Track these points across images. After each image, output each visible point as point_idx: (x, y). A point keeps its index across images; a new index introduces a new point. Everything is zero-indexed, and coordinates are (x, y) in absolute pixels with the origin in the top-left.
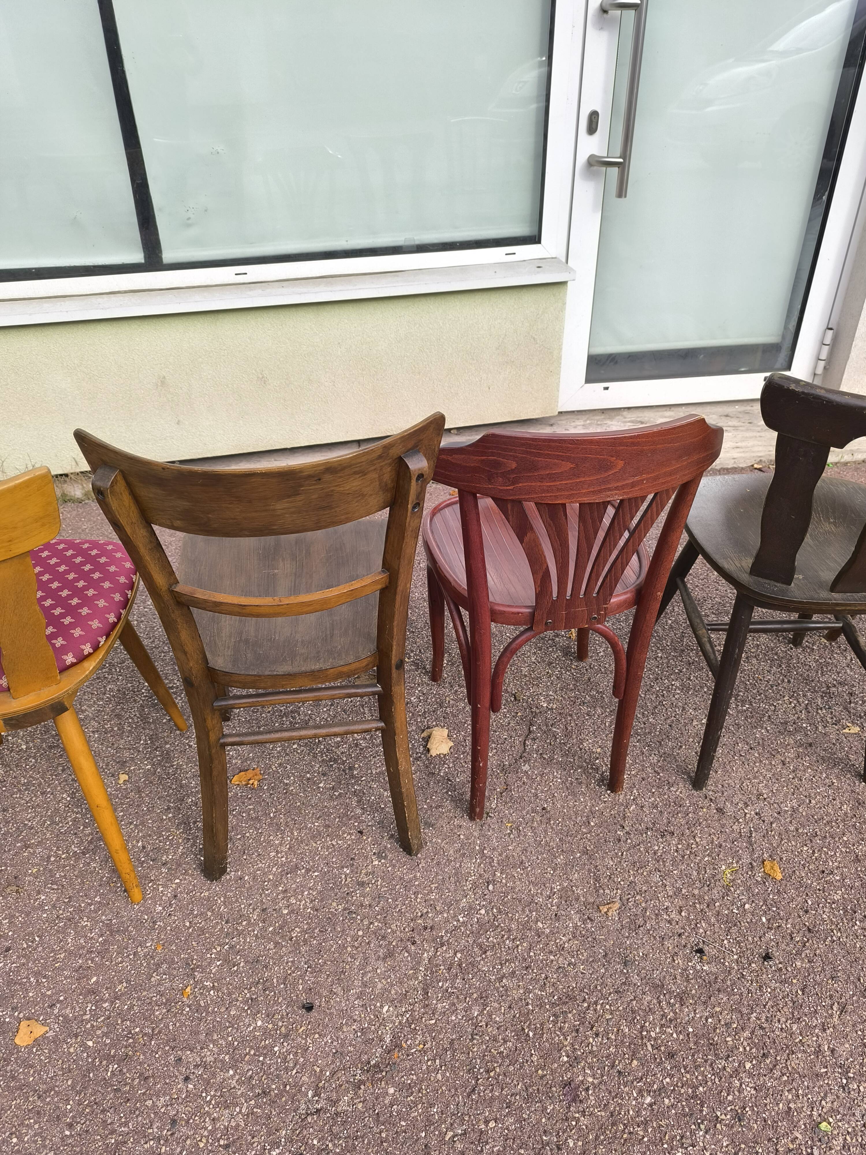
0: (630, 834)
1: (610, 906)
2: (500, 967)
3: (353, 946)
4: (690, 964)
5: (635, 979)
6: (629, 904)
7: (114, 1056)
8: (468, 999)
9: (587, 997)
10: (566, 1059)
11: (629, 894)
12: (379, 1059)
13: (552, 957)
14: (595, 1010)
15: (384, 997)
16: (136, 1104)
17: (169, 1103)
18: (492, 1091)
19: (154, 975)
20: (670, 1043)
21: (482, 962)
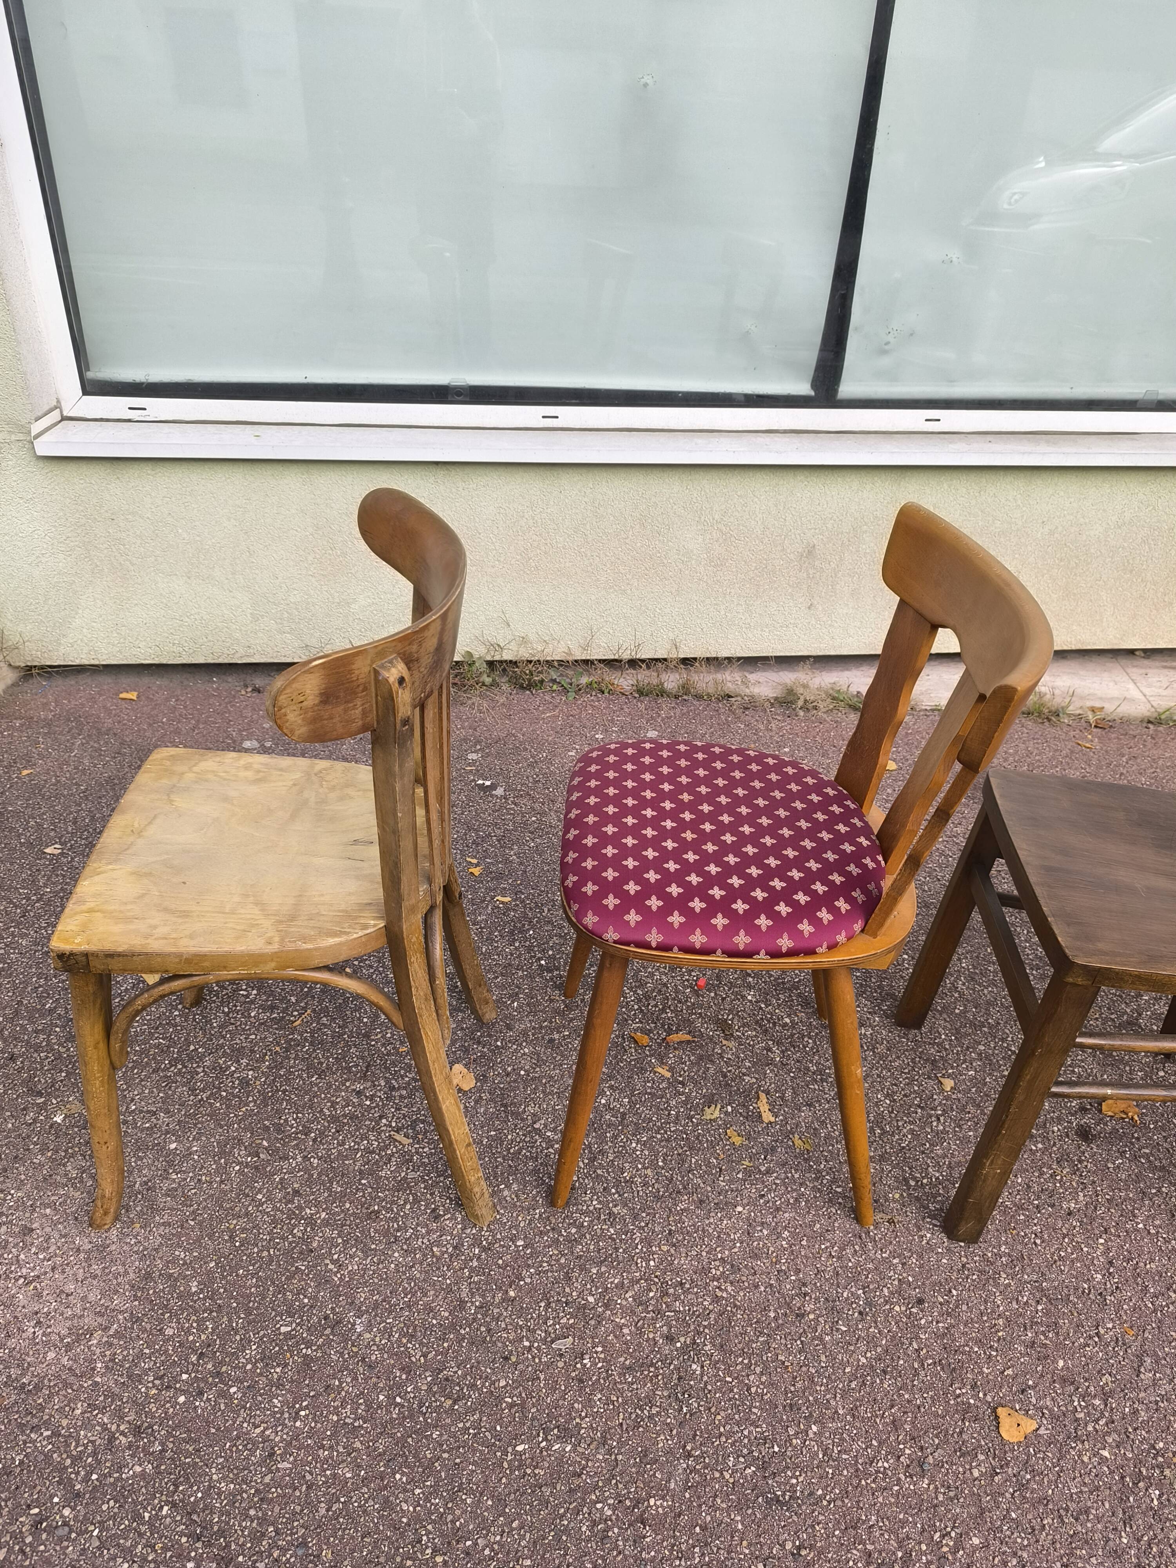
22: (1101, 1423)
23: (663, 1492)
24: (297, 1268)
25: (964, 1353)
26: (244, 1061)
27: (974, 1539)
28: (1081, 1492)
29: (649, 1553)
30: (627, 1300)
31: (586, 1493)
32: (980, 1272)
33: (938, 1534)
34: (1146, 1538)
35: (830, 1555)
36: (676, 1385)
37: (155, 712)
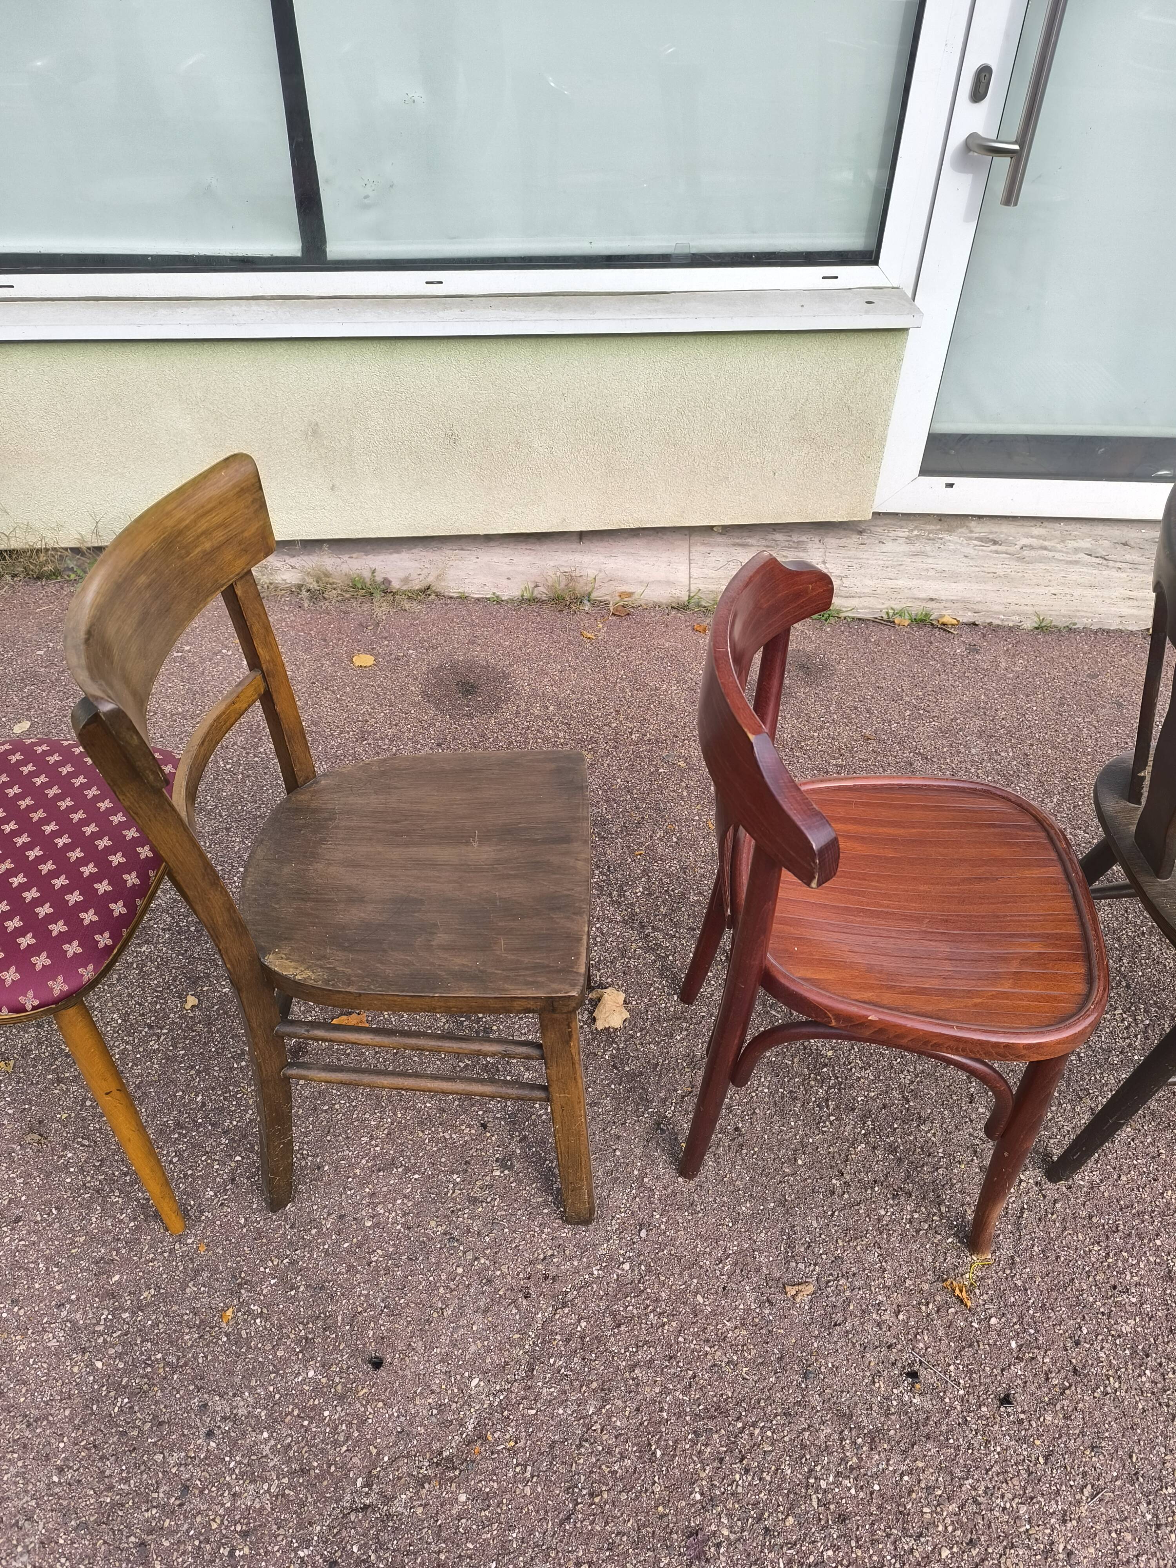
0: (849, 1185)
1: (800, 1287)
2: (634, 1350)
3: (447, 1287)
4: (895, 1391)
5: (815, 1400)
6: (828, 1289)
7: (125, 1387)
8: (584, 1388)
9: (743, 1414)
10: (698, 1497)
11: (831, 1274)
12: (455, 1451)
13: (707, 1349)
14: (752, 1435)
15: (475, 1366)
16: (143, 1456)
17: (183, 1462)
18: (592, 1522)
19: (190, 1285)
20: (844, 1501)
21: (612, 1339)
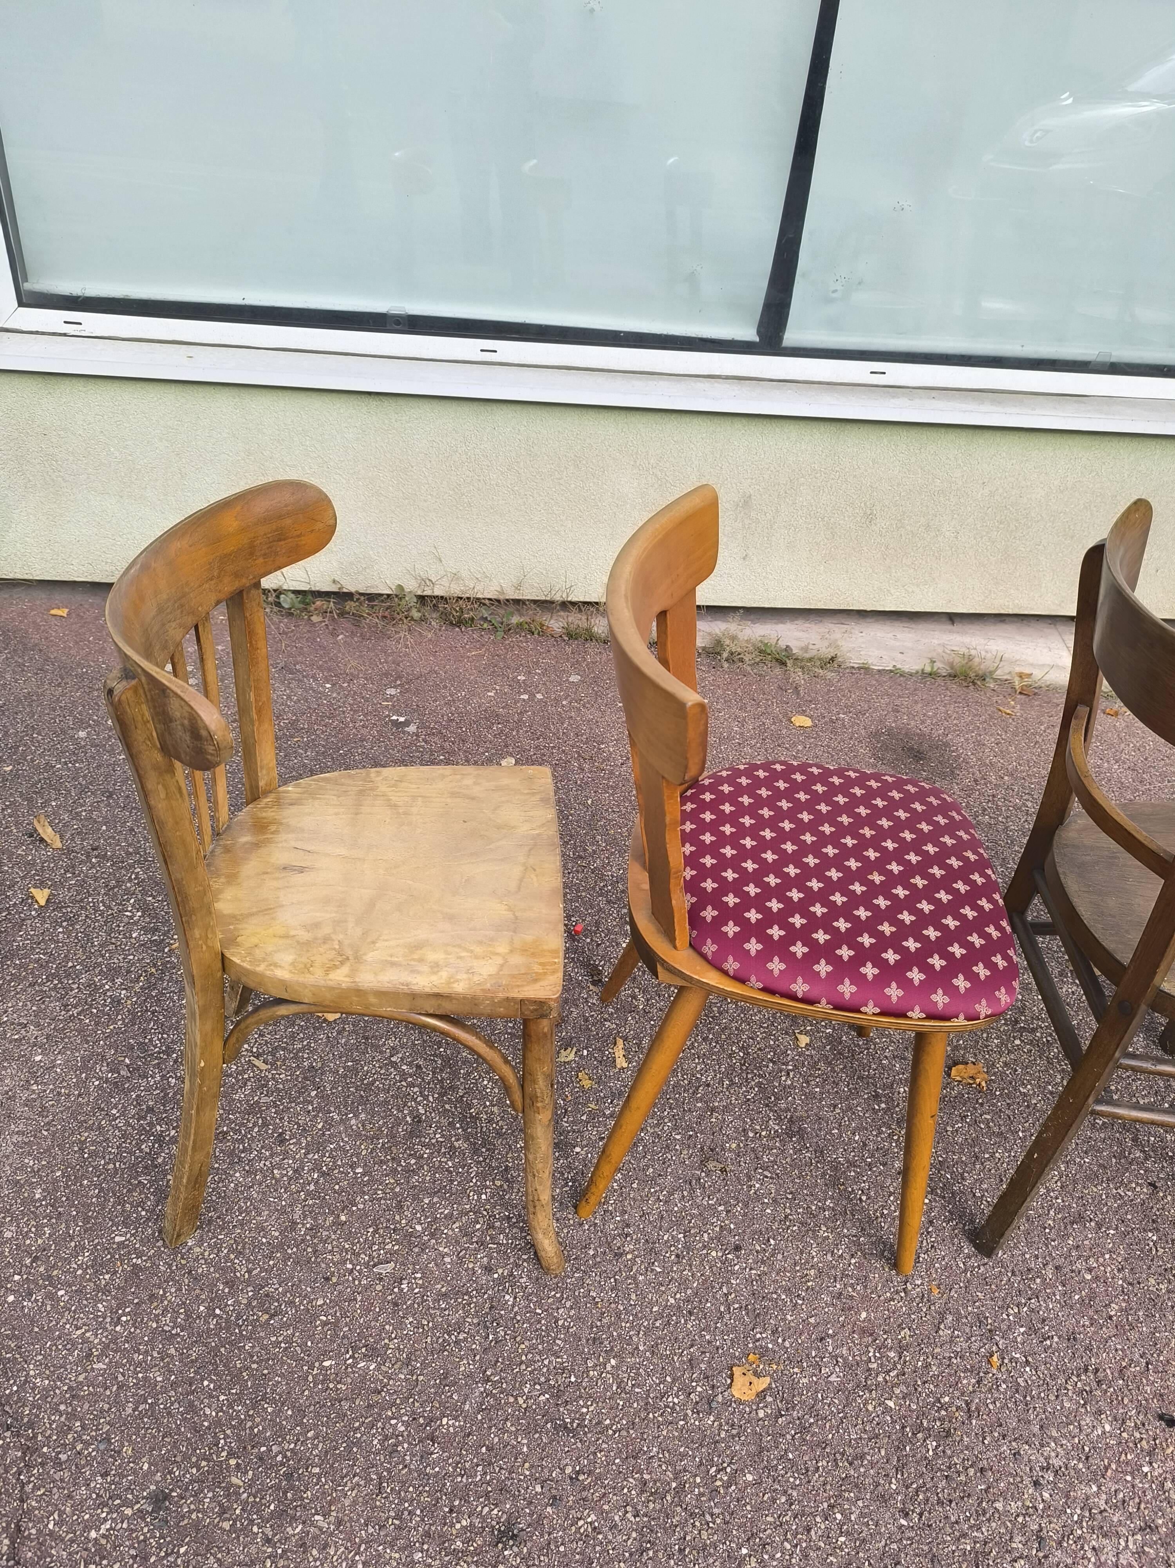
16: (981, 1503)
17: (1025, 1512)
22: (892, 1374)
23: (456, 1412)
24: (140, 1182)
25: (771, 1300)
26: (119, 981)
27: (748, 1475)
28: (860, 1438)
29: (433, 1469)
30: (453, 1230)
31: (382, 1409)
32: (802, 1224)
33: (714, 1469)
34: (914, 1486)
35: (606, 1482)
36: (487, 1314)
37: (83, 630)
